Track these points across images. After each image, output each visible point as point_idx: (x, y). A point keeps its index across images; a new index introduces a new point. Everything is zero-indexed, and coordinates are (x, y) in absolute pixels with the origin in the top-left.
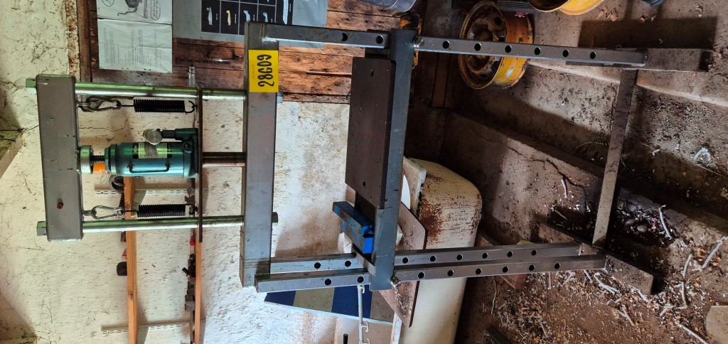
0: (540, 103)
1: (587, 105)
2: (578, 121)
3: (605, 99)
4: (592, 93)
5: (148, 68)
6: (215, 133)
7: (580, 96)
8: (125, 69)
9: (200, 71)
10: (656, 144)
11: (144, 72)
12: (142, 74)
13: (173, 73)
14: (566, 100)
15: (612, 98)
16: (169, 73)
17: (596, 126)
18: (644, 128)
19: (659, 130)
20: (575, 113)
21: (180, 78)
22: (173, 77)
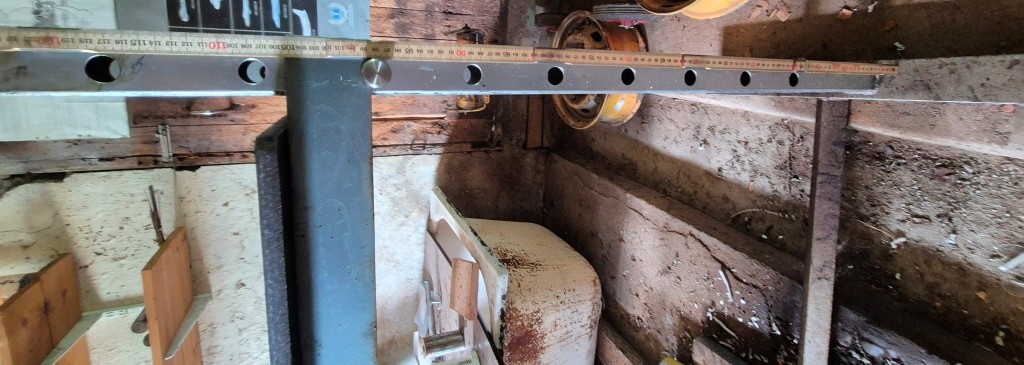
0: (666, 144)
1: (741, 150)
2: (729, 174)
3: (774, 143)
4: (746, 132)
5: (85, 134)
6: (214, 215)
7: (727, 137)
8: (42, 138)
9: (179, 131)
10: (895, 226)
11: (79, 140)
12: (76, 143)
13: (132, 137)
14: (705, 142)
15: (787, 143)
16: (123, 139)
17: (763, 184)
18: (861, 195)
19: (898, 203)
20: (723, 163)
21: (145, 143)
22: (133, 143)
